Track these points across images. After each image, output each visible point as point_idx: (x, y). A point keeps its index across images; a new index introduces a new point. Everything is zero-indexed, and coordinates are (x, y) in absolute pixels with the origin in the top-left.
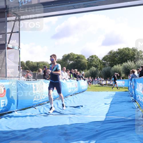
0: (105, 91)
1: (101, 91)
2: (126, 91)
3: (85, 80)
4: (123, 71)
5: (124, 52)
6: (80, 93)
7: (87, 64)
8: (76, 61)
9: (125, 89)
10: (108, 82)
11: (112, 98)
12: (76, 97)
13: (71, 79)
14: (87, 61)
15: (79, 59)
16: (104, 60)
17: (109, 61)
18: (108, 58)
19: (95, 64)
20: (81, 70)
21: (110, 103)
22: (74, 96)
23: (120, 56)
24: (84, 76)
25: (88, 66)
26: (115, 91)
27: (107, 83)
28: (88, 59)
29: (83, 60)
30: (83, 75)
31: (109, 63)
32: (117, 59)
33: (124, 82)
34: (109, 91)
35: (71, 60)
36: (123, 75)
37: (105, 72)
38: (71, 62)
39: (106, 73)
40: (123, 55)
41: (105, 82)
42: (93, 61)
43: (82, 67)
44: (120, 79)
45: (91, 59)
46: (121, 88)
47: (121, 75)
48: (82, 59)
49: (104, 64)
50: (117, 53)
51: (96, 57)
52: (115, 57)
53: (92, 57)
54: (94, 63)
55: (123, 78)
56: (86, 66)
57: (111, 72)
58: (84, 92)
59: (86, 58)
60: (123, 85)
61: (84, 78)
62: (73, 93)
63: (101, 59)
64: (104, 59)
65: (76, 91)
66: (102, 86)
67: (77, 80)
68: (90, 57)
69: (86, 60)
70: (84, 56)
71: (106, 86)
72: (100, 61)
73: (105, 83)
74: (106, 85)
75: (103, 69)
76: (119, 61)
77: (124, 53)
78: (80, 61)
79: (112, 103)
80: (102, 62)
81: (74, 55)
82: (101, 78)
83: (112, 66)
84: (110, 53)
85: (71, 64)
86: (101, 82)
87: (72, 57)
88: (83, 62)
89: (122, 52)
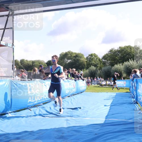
0: (105, 92)
1: (101, 92)
2: (127, 92)
3: (83, 80)
4: (124, 71)
5: (126, 50)
6: (78, 94)
7: (85, 63)
8: (74, 60)
9: (126, 90)
10: (108, 82)
11: (113, 100)
12: (74, 99)
13: (69, 79)
14: (86, 60)
15: (77, 58)
16: (105, 59)
17: (109, 60)
18: (109, 57)
19: (95, 63)
20: (79, 70)
21: (110, 105)
22: (72, 97)
23: (121, 55)
24: (83, 76)
25: (87, 65)
26: (116, 92)
27: (107, 84)
28: (87, 58)
29: (82, 59)
30: (81, 75)
31: (109, 62)
32: (118, 57)
33: (125, 82)
34: (108, 92)
35: (68, 59)
36: (124, 75)
37: (105, 71)
38: (69, 61)
39: (106, 73)
40: (124, 54)
41: (105, 82)
42: (92, 59)
43: (80, 67)
44: (121, 79)
45: (90, 58)
46: (122, 88)
47: (122, 75)
48: (81, 57)
49: (104, 63)
50: (119, 51)
51: (95, 56)
52: (116, 56)
53: (91, 55)
54: (93, 62)
55: (124, 78)
56: (84, 65)
57: (112, 72)
58: (82, 93)
59: (85, 57)
60: (125, 85)
61: (82, 78)
62: (70, 94)
63: (101, 58)
64: (105, 57)
65: (74, 92)
66: (102, 87)
67: (75, 80)
68: (89, 55)
69: (85, 58)
70: (82, 55)
71: (106, 87)
72: (99, 60)
73: (105, 84)
74: (106, 85)
75: (103, 68)
76: (120, 59)
77: (125, 52)
78: (78, 60)
79: (112, 105)
80: (102, 61)
81: (72, 53)
82: (101, 78)
83: (113, 65)
84: (111, 51)
85: (69, 63)
86: (101, 82)
87: (70, 56)
88: (81, 61)
89: (123, 50)
